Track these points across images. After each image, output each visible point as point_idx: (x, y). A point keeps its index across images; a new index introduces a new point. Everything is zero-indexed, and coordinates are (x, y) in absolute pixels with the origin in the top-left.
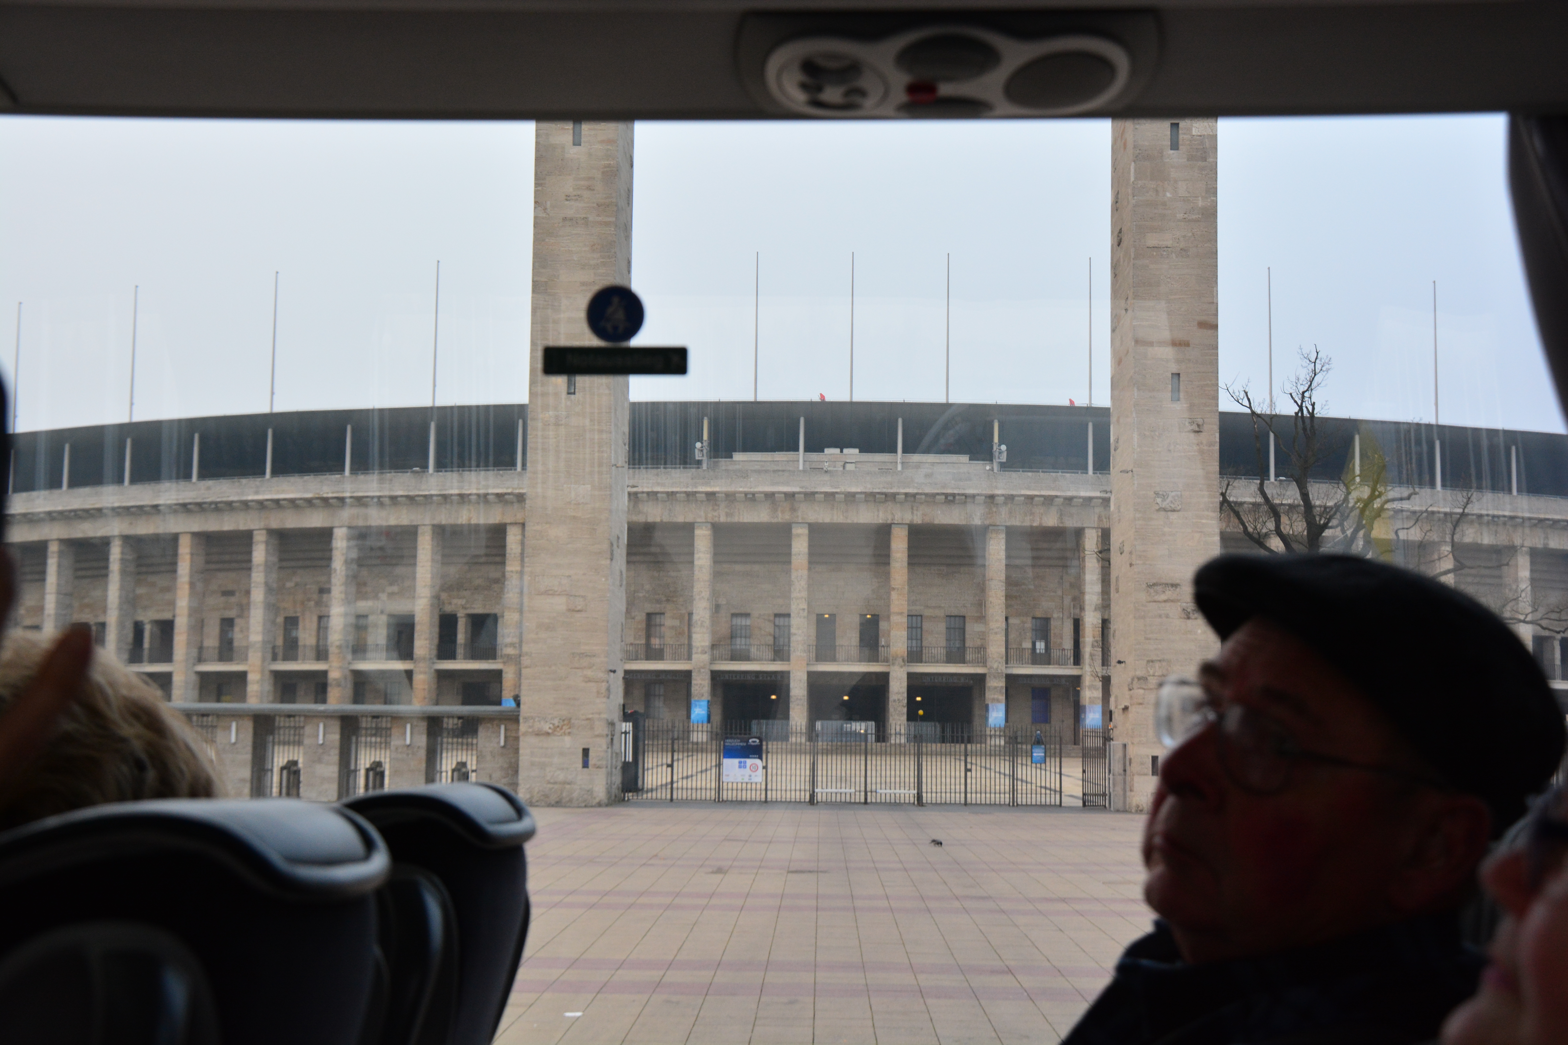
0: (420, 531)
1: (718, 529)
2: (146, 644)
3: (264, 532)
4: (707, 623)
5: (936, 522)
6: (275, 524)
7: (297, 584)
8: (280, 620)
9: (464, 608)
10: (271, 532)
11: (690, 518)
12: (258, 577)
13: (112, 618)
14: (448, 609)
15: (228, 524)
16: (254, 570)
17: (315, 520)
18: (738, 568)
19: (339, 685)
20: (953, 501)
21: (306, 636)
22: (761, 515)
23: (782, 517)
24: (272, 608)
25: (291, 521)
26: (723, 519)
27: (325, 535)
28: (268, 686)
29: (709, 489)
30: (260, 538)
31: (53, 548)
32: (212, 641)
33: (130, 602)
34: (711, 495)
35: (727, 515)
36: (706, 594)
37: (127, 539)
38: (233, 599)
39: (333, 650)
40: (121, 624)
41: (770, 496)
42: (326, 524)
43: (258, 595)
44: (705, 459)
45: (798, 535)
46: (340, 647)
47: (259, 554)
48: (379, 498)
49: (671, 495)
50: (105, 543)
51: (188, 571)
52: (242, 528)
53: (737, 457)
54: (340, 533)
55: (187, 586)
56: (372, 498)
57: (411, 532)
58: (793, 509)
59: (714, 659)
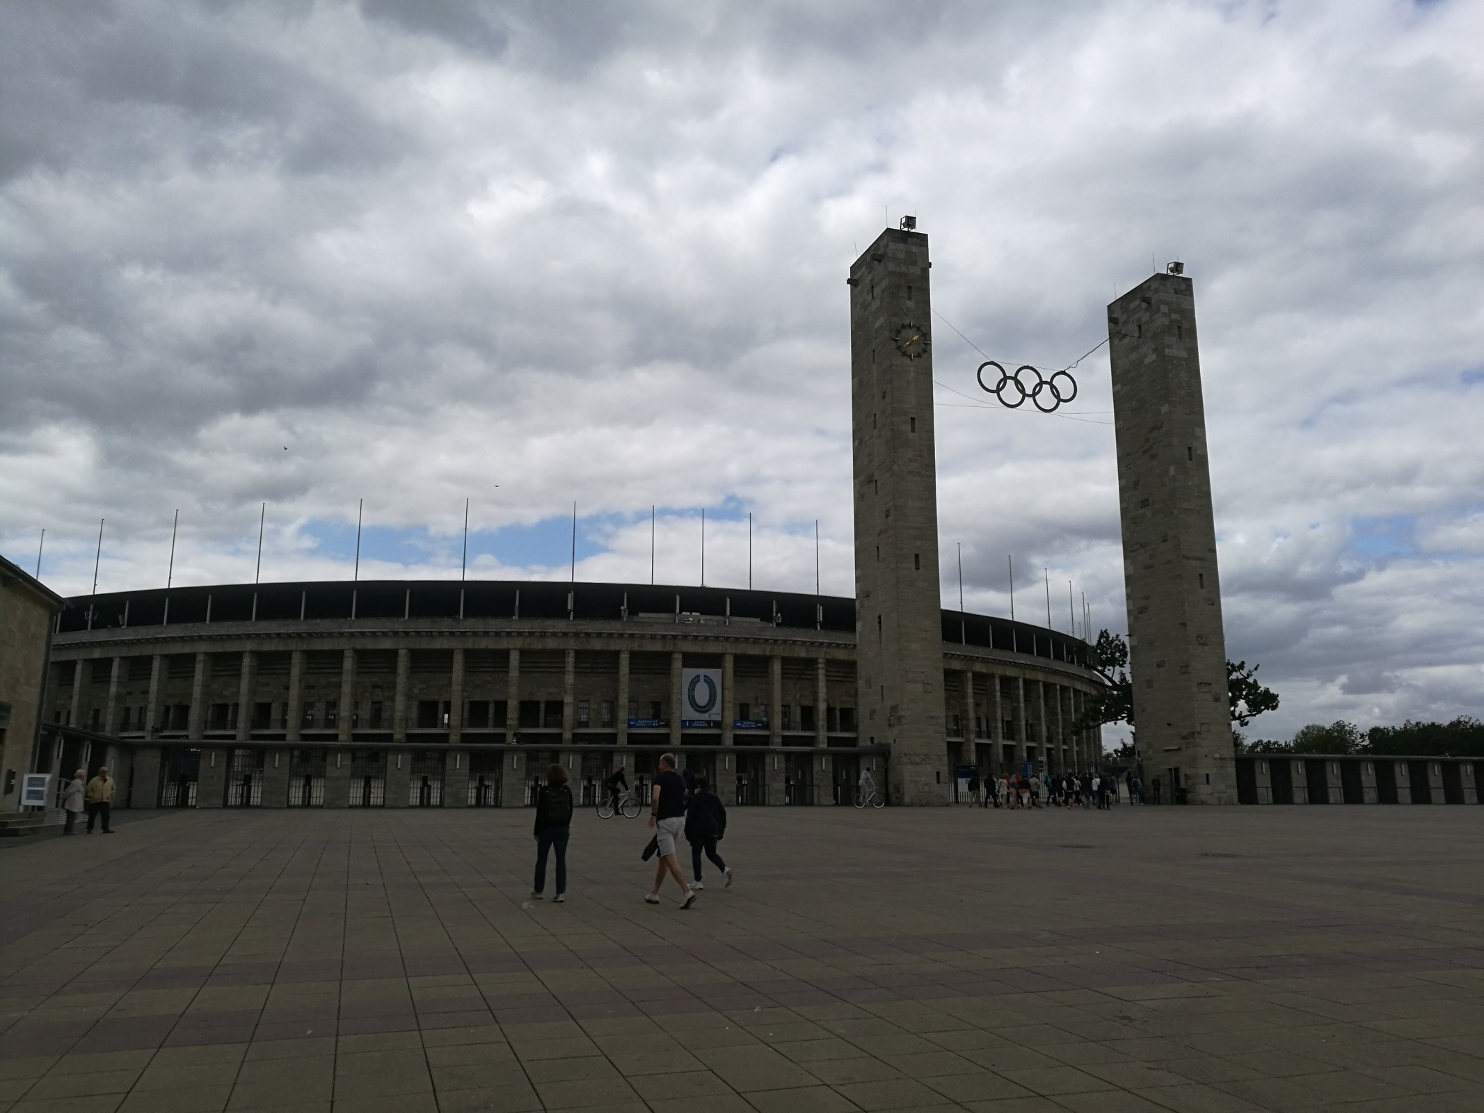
0: (455, 652)
3: (352, 651)
5: (748, 653)
6: (359, 647)
10: (356, 651)
11: (618, 648)
12: (347, 677)
13: (243, 700)
15: (326, 645)
16: (345, 673)
17: (387, 644)
22: (657, 647)
23: (669, 648)
25: (371, 645)
26: (637, 649)
27: (394, 653)
29: (629, 632)
30: (348, 654)
31: (200, 657)
34: (632, 636)
35: (639, 646)
41: (664, 637)
42: (394, 647)
43: (346, 689)
44: (625, 615)
45: (677, 659)
47: (348, 664)
48: (431, 632)
49: (610, 635)
50: (239, 656)
51: (298, 673)
52: (337, 648)
53: (641, 615)
54: (402, 652)
55: (297, 683)
56: (427, 632)
57: (449, 653)
58: (675, 645)
59: (630, 726)
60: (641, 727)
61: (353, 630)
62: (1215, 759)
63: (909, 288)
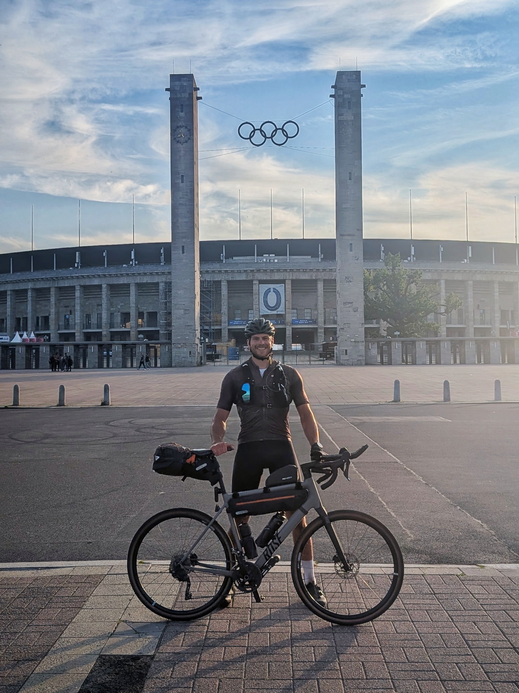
0: (131, 285)
1: (229, 282)
2: (40, 324)
3: (79, 286)
4: (226, 313)
5: (301, 278)
6: (82, 284)
7: (90, 303)
8: (85, 315)
9: (146, 310)
10: (81, 286)
11: (220, 279)
12: (77, 301)
13: (29, 316)
14: (141, 310)
15: (66, 284)
16: (76, 299)
17: (96, 282)
18: (236, 294)
19: (106, 336)
20: (306, 272)
21: (94, 320)
22: (243, 277)
24: (82, 311)
25: (87, 282)
26: (230, 279)
27: (100, 287)
28: (82, 337)
29: (225, 269)
30: (78, 288)
31: (9, 293)
32: (62, 323)
33: (34, 310)
34: (226, 271)
35: (232, 277)
36: (226, 303)
37: (33, 290)
38: (69, 309)
39: (103, 325)
40: (32, 318)
41: (245, 271)
42: (99, 283)
43: (78, 307)
44: (224, 259)
45: (255, 282)
46: (106, 324)
47: (78, 294)
48: (117, 274)
49: (213, 272)
50: (26, 291)
51: (54, 300)
52: (71, 285)
53: (234, 258)
54: (104, 286)
55: (54, 305)
56: (115, 274)
57: (128, 285)
58: (253, 275)
59: (229, 325)
60: (236, 325)
61: (78, 275)
62: (352, 342)
63: (182, 105)
